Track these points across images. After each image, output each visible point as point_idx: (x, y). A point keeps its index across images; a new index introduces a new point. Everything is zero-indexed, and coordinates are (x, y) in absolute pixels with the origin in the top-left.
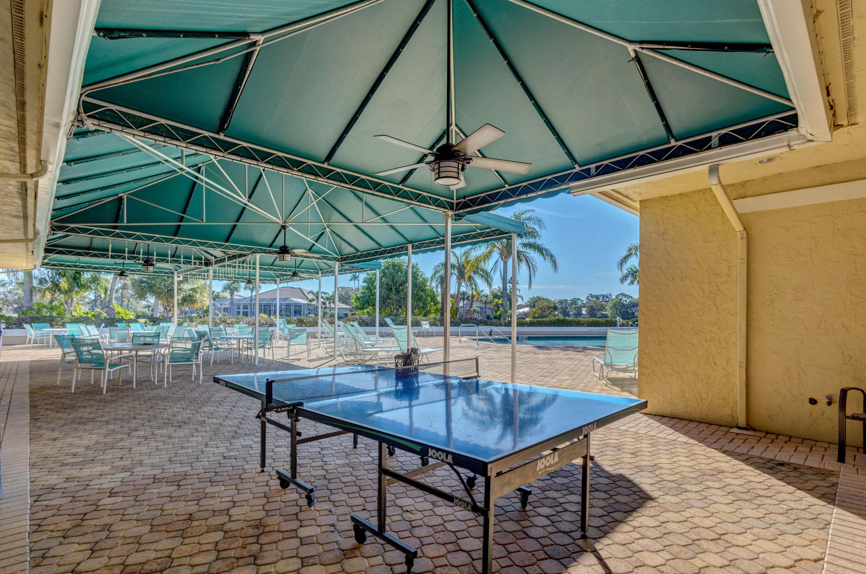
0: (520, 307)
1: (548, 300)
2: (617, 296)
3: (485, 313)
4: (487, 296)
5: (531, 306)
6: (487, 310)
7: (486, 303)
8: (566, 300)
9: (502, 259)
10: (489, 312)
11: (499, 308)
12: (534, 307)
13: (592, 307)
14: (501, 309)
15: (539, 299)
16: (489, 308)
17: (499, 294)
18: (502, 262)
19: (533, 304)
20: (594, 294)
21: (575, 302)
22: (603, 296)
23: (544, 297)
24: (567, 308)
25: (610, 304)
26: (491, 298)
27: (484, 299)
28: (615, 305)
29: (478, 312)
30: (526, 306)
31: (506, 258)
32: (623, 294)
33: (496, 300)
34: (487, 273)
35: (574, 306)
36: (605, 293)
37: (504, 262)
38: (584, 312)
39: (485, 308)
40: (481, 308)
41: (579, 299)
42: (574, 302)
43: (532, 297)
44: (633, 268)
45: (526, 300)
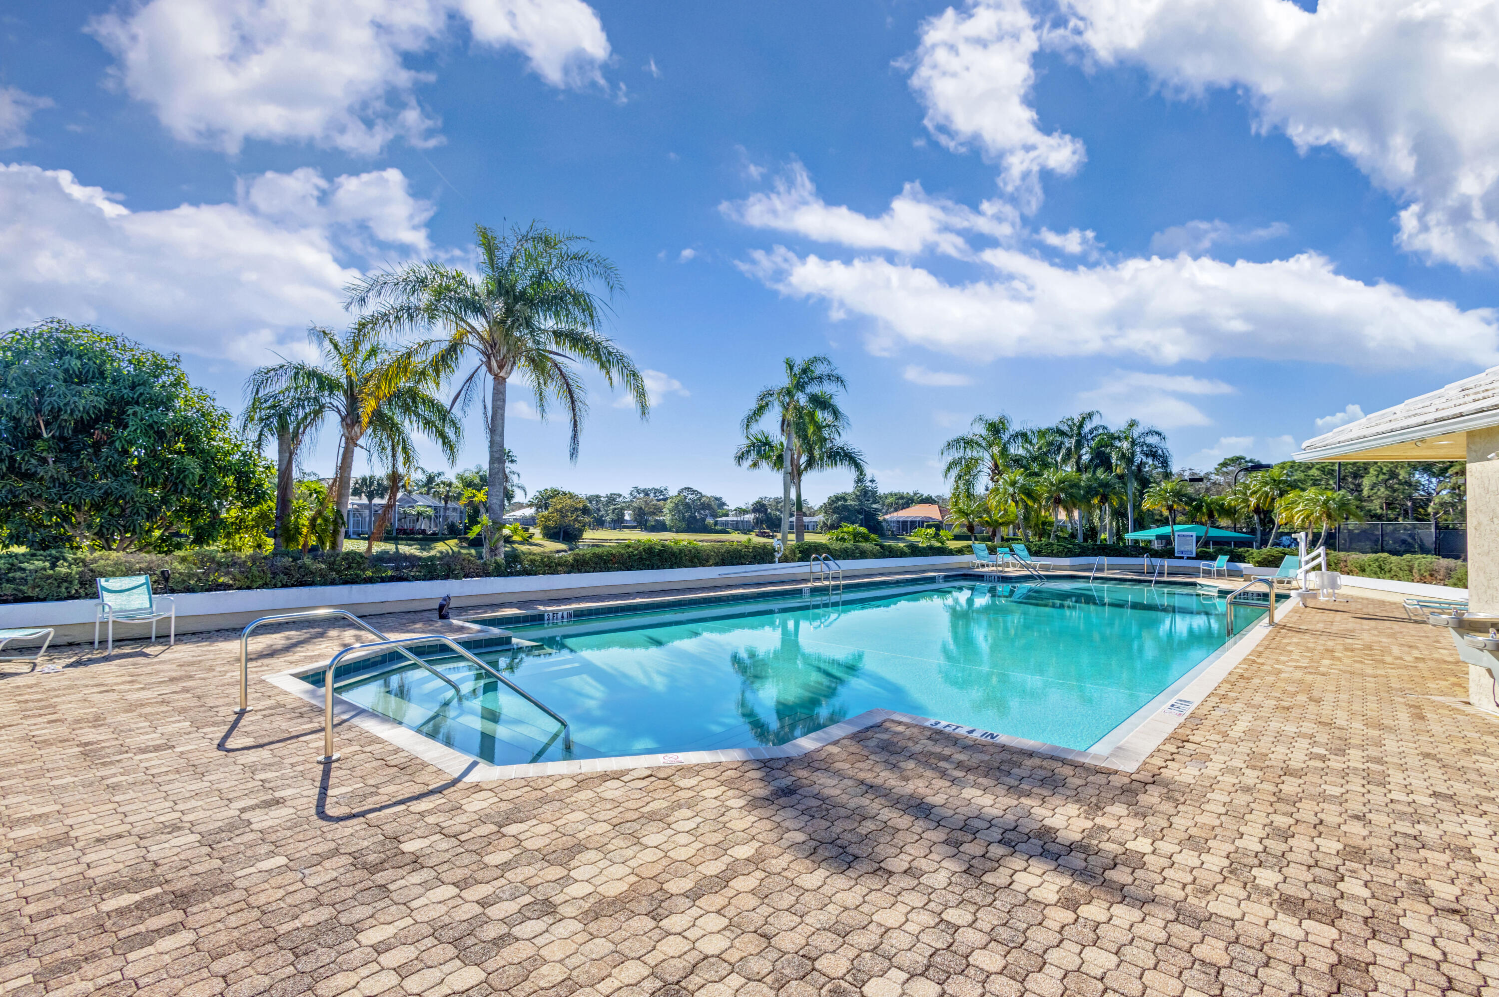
0: (520, 506)
1: (572, 496)
2: (680, 492)
3: (446, 518)
4: (450, 484)
5: (538, 507)
6: (449, 513)
7: (447, 498)
8: (597, 496)
9: (490, 370)
10: (454, 517)
11: (477, 512)
12: (547, 508)
13: (640, 509)
14: (485, 519)
15: (555, 493)
16: (455, 510)
17: (477, 481)
18: (490, 377)
19: (543, 501)
20: (642, 487)
21: (614, 500)
22: (656, 491)
23: (566, 489)
24: (599, 510)
25: (669, 505)
26: (458, 485)
27: (443, 490)
28: (677, 505)
29: (429, 517)
30: (531, 505)
31: (501, 367)
32: (688, 489)
33: (468, 492)
34: (443, 414)
35: (612, 507)
36: (657, 487)
37: (496, 377)
38: (627, 517)
39: (446, 508)
40: (436, 509)
41: (620, 495)
42: (612, 499)
43: (542, 489)
44: (759, 437)
45: (532, 493)
